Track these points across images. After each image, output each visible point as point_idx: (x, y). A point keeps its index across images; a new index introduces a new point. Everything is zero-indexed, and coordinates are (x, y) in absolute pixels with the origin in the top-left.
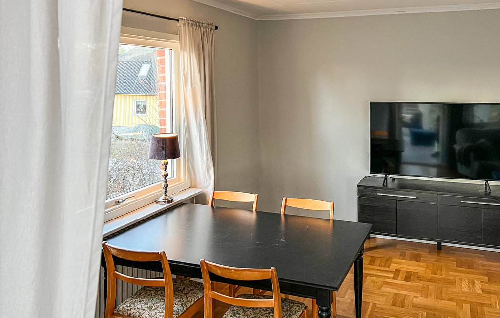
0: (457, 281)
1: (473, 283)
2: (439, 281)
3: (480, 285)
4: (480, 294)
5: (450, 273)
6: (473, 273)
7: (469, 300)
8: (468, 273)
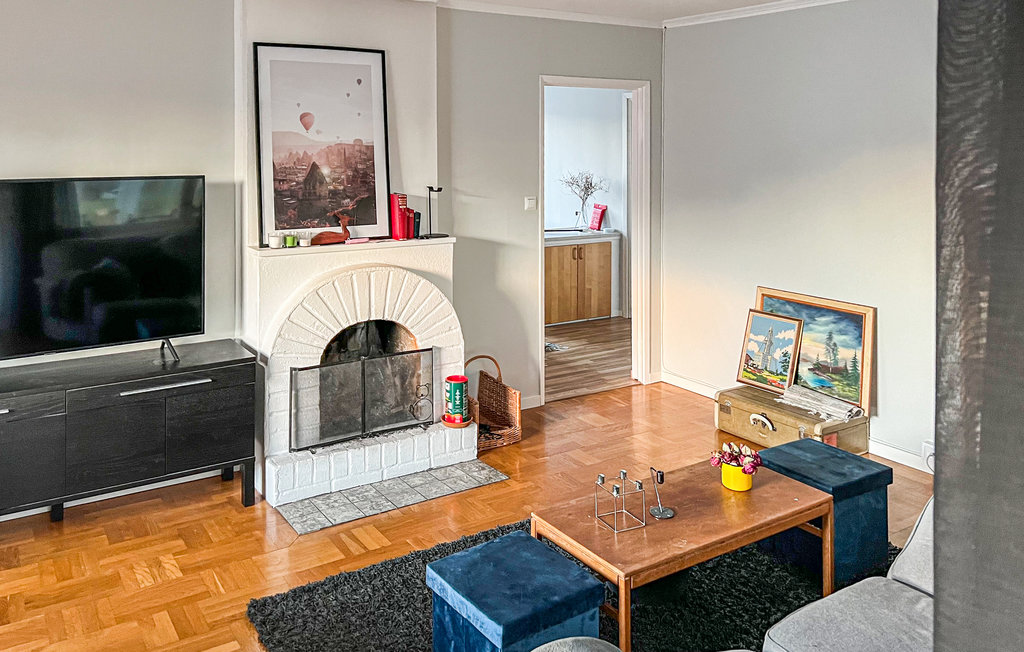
0: (122, 575)
1: (159, 564)
2: (81, 590)
3: (174, 562)
4: (178, 579)
5: (102, 562)
6: (150, 543)
7: (162, 602)
8: (139, 547)
